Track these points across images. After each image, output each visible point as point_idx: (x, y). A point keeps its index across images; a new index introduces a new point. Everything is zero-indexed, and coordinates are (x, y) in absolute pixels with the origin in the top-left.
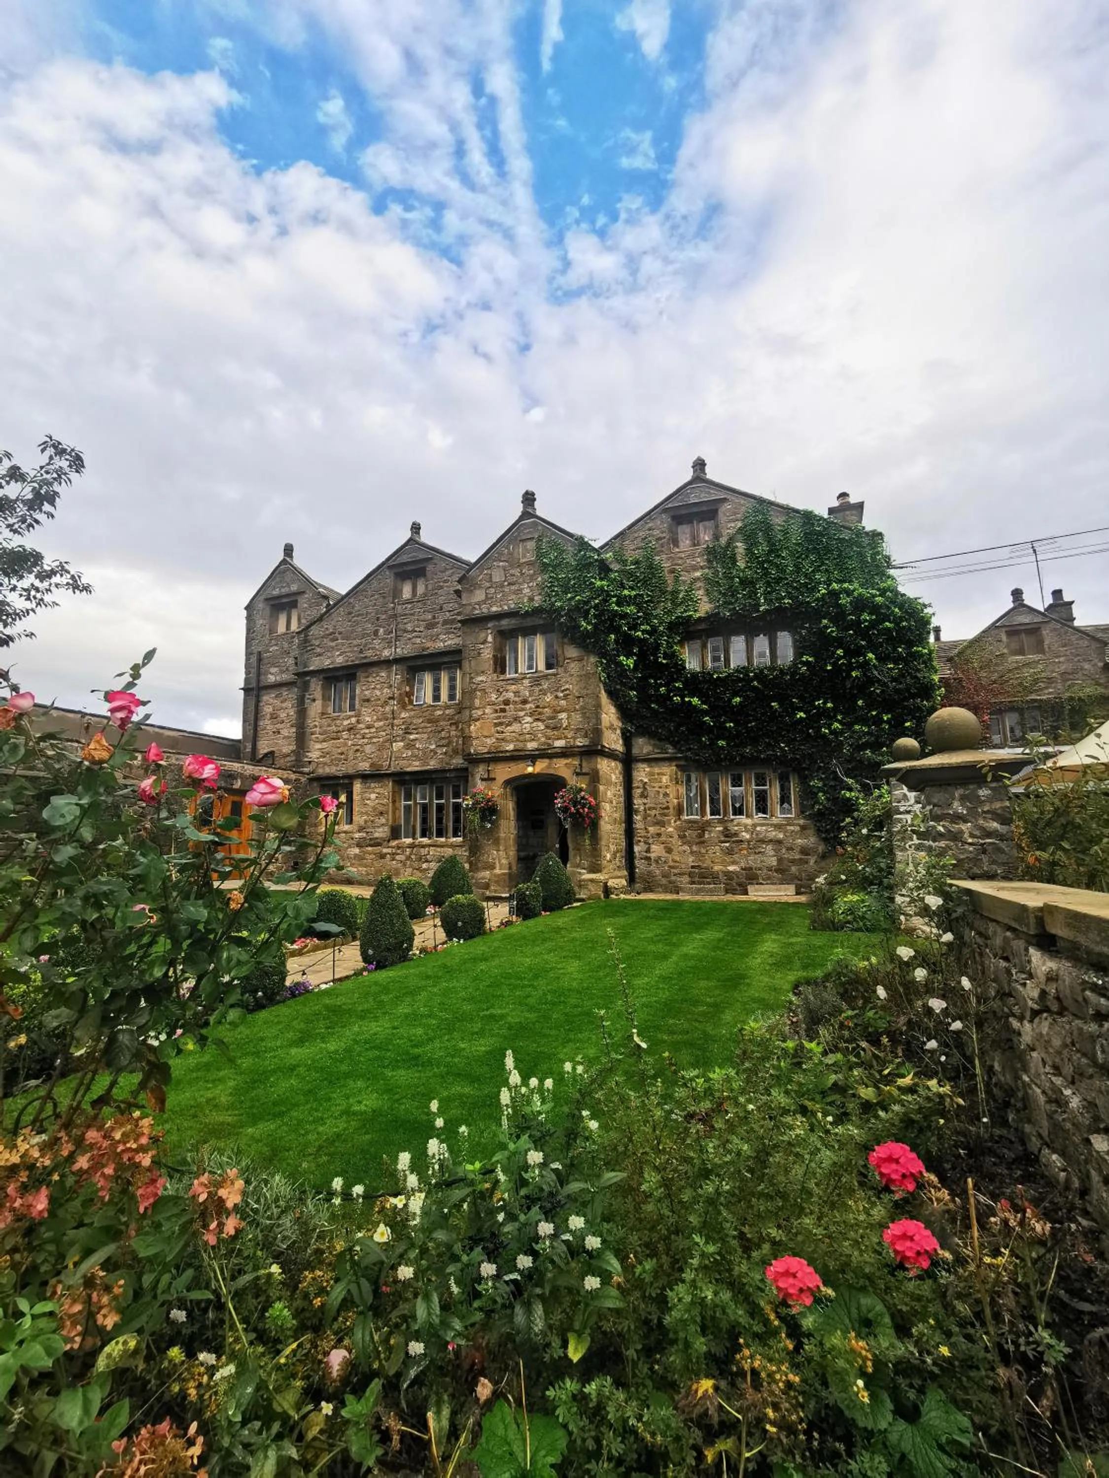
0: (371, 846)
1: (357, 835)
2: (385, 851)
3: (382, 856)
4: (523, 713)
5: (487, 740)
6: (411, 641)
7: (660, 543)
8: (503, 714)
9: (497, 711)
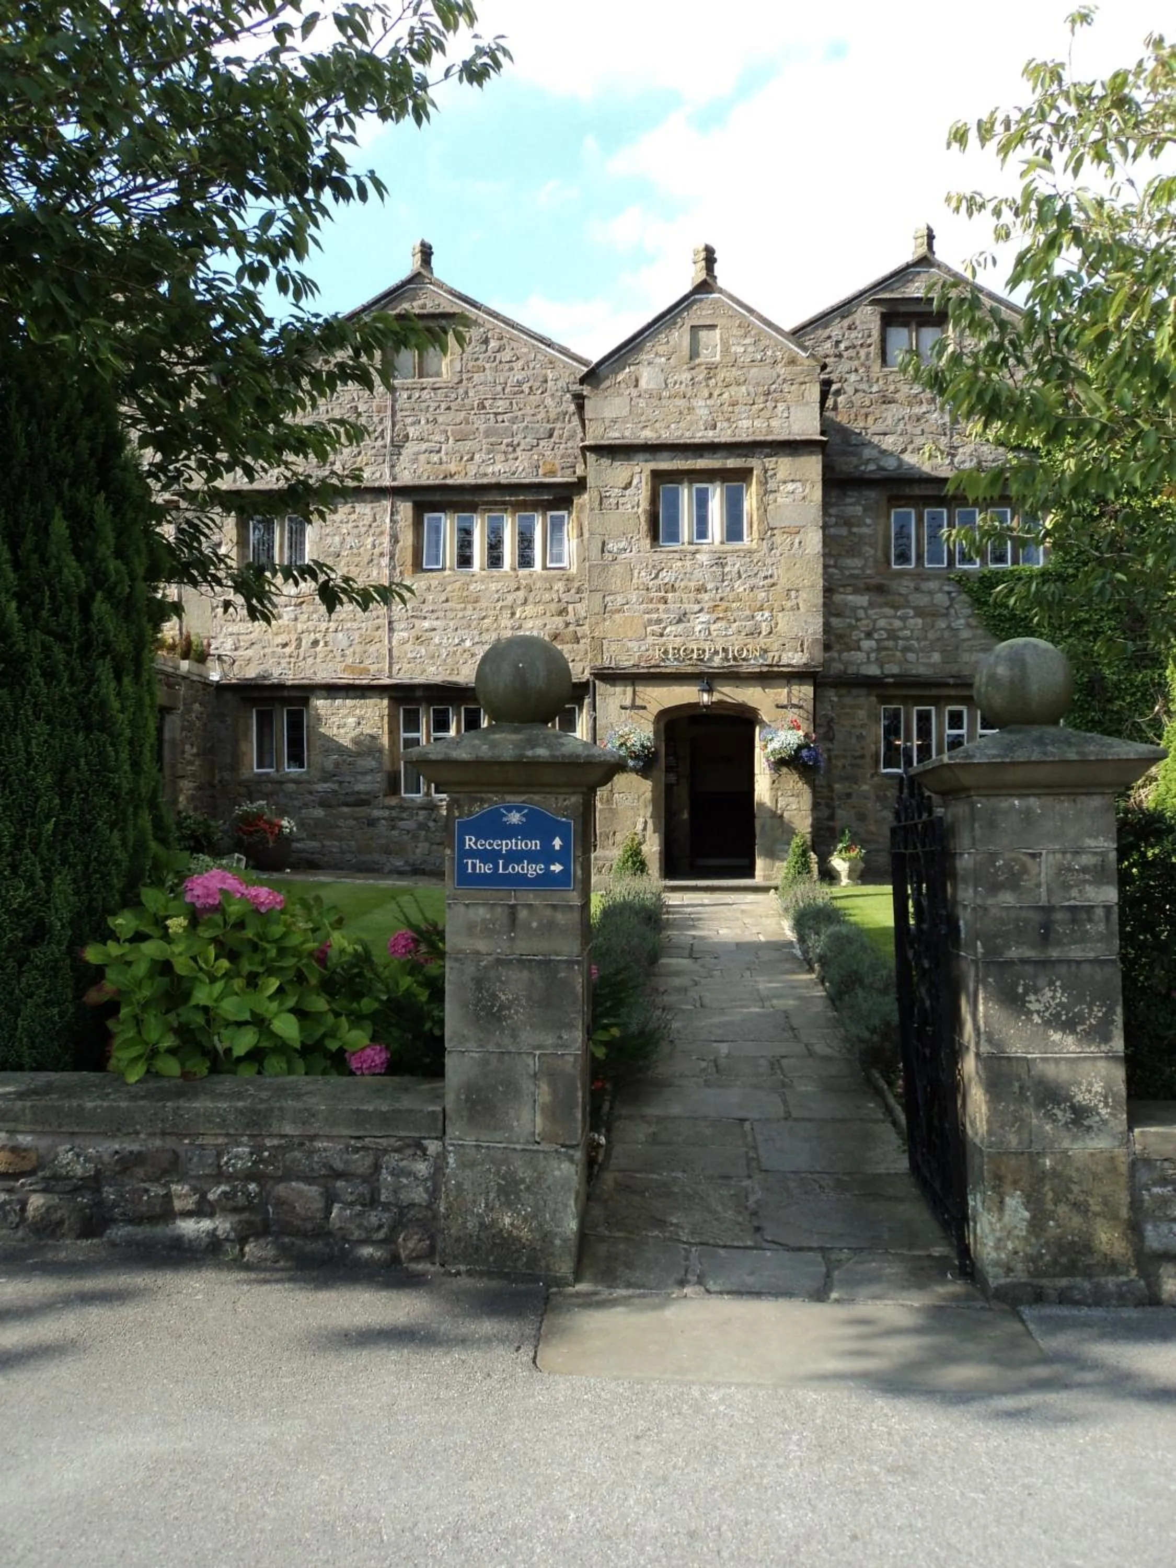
0: (347, 805)
1: (321, 787)
2: (376, 813)
3: (372, 823)
4: (697, 607)
5: (633, 645)
6: (422, 458)
7: (863, 352)
8: (662, 607)
9: (651, 601)
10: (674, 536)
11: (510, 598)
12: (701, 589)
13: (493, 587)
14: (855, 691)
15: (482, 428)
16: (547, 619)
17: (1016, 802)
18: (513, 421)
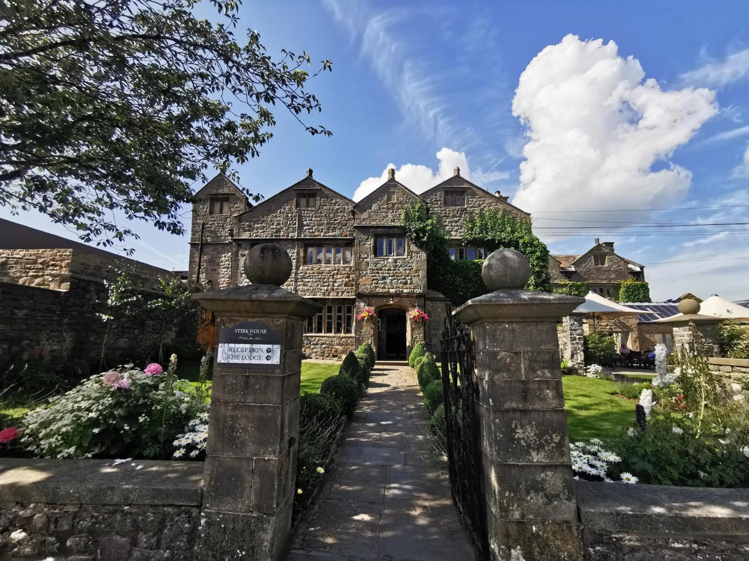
4: (388, 275)
5: (369, 286)
6: (307, 231)
7: (439, 202)
8: (377, 275)
9: (374, 273)
10: (382, 254)
11: (332, 272)
12: (389, 270)
13: (328, 269)
14: (437, 302)
15: (325, 222)
16: (344, 279)
17: (507, 326)
18: (335, 220)
